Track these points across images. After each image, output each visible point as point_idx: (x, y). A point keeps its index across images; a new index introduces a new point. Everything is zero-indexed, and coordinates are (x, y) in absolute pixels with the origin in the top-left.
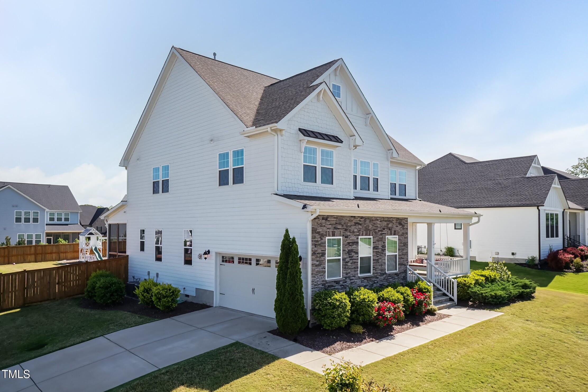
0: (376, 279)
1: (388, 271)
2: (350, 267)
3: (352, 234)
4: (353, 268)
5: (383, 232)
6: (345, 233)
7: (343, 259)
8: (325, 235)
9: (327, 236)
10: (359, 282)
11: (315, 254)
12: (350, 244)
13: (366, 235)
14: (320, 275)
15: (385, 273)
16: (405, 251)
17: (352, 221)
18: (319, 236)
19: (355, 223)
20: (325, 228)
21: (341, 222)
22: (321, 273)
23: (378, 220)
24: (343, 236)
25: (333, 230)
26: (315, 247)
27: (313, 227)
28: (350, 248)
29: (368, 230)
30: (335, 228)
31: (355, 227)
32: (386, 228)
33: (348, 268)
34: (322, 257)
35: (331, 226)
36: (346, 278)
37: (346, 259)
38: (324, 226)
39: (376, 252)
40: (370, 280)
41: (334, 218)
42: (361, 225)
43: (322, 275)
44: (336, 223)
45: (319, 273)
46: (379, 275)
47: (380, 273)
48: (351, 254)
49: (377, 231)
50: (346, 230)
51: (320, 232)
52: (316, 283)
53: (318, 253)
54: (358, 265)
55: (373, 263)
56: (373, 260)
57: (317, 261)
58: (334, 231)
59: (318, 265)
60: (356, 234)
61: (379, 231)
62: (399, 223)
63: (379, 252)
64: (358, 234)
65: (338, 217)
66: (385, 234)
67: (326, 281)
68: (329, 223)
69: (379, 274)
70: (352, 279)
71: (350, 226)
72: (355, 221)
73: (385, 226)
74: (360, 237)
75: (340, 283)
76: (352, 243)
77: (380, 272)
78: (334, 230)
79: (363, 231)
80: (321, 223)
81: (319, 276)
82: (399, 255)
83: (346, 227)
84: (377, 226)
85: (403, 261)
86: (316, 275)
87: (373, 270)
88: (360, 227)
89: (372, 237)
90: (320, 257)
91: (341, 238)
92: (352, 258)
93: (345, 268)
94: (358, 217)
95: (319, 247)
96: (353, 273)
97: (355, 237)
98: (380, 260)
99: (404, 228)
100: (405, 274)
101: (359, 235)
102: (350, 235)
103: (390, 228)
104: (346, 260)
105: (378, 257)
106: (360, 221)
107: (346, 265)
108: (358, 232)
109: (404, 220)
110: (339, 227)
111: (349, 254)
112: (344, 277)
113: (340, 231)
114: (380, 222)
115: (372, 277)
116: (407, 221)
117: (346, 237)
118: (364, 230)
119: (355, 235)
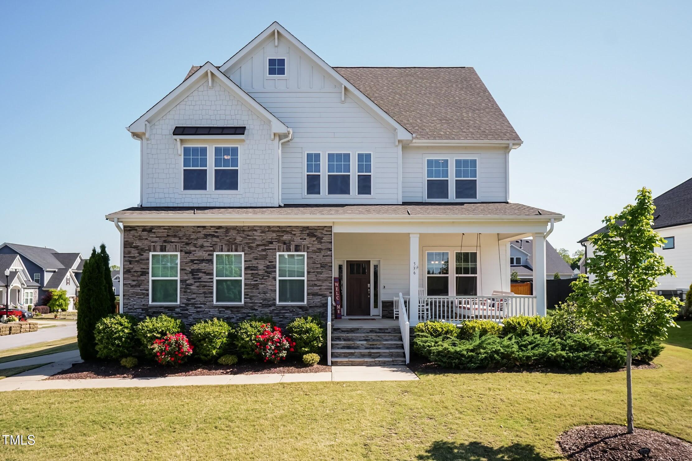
0: (251, 311)
1: (280, 301)
2: (194, 291)
3: (198, 249)
4: (202, 292)
5: (267, 248)
6: (185, 247)
7: (181, 281)
8: (147, 250)
9: (150, 251)
10: (213, 312)
11: (130, 272)
12: (195, 262)
13: (228, 251)
14: (139, 298)
15: (274, 304)
16: (324, 276)
17: (200, 232)
18: (137, 251)
19: (205, 235)
20: (146, 242)
21: (176, 234)
22: (140, 295)
23: (256, 230)
24: (181, 251)
25: (161, 244)
26: (130, 264)
27: (125, 240)
28: (195, 267)
29: (233, 244)
30: (165, 241)
31: (206, 240)
32: (276, 242)
33: (190, 292)
34: (141, 277)
35: (158, 239)
36: (187, 305)
37: (187, 280)
38: (146, 239)
39: (252, 273)
40: (238, 311)
41: (165, 229)
42: (218, 237)
43: (142, 298)
44: (168, 236)
45: (137, 295)
46: (259, 307)
47: (261, 303)
48: (198, 275)
49: (254, 245)
50: (187, 244)
51: (139, 246)
52: (131, 307)
53: (134, 272)
54: (213, 289)
55: (245, 289)
56: (246, 285)
57: (134, 281)
58: (165, 246)
59: (135, 286)
60: (207, 249)
61: (258, 245)
62: (308, 234)
63: (259, 275)
64: (211, 249)
65: (171, 227)
66: (275, 249)
67: (147, 305)
68: (155, 236)
69: (260, 305)
70: (200, 307)
71: (197, 239)
72: (204, 232)
73: (272, 239)
74: (215, 254)
75: (176, 310)
76: (197, 260)
77: (261, 301)
78: (164, 244)
79: (222, 246)
80: (139, 236)
81: (135, 299)
82: (308, 281)
83: (187, 240)
84: (255, 239)
85: (320, 289)
86: (131, 297)
87: (245, 298)
88: (215, 239)
89: (243, 253)
90: (139, 276)
91: (178, 254)
92: (200, 280)
93: (185, 292)
94: (211, 227)
95: (136, 263)
96: (201, 299)
97: (205, 253)
98: (261, 286)
99: (323, 241)
100: (325, 308)
101: (214, 251)
102: (195, 251)
103: (287, 242)
104: (187, 282)
105: (256, 281)
106: (217, 232)
107: (188, 288)
108: (211, 247)
109: (323, 230)
110: (173, 241)
111: (193, 275)
112: (183, 304)
113: (176, 246)
114: (262, 232)
115: (242, 307)
116: (331, 231)
117: (186, 253)
118: (226, 244)
119: (205, 251)
